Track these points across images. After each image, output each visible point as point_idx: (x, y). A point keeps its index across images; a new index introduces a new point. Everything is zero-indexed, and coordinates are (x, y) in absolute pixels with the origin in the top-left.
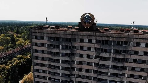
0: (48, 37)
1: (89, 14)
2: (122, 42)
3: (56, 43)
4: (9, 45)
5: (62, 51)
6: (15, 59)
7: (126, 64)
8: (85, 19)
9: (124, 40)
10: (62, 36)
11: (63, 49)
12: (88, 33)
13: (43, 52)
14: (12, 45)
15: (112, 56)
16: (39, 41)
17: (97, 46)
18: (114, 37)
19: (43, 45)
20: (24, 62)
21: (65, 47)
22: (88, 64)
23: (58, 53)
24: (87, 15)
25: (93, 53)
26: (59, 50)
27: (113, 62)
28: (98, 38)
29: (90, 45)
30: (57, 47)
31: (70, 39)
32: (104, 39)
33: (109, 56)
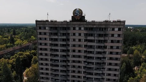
0: (49, 27)
1: (79, 9)
2: (103, 28)
3: (55, 31)
4: (8, 44)
5: (60, 37)
6: (16, 55)
7: (106, 44)
8: (76, 13)
9: (104, 27)
10: (60, 26)
11: (60, 36)
12: (79, 23)
13: (45, 39)
14: (12, 44)
15: (96, 38)
16: (42, 31)
17: (86, 32)
18: (96, 25)
19: (45, 34)
20: (24, 57)
21: (62, 34)
22: (80, 46)
23: (57, 39)
24: (77, 10)
25: (83, 37)
26: (58, 37)
27: (97, 43)
28: (86, 26)
29: (80, 32)
30: (56, 34)
31: (66, 28)
32: (90, 26)
33: (94, 39)
